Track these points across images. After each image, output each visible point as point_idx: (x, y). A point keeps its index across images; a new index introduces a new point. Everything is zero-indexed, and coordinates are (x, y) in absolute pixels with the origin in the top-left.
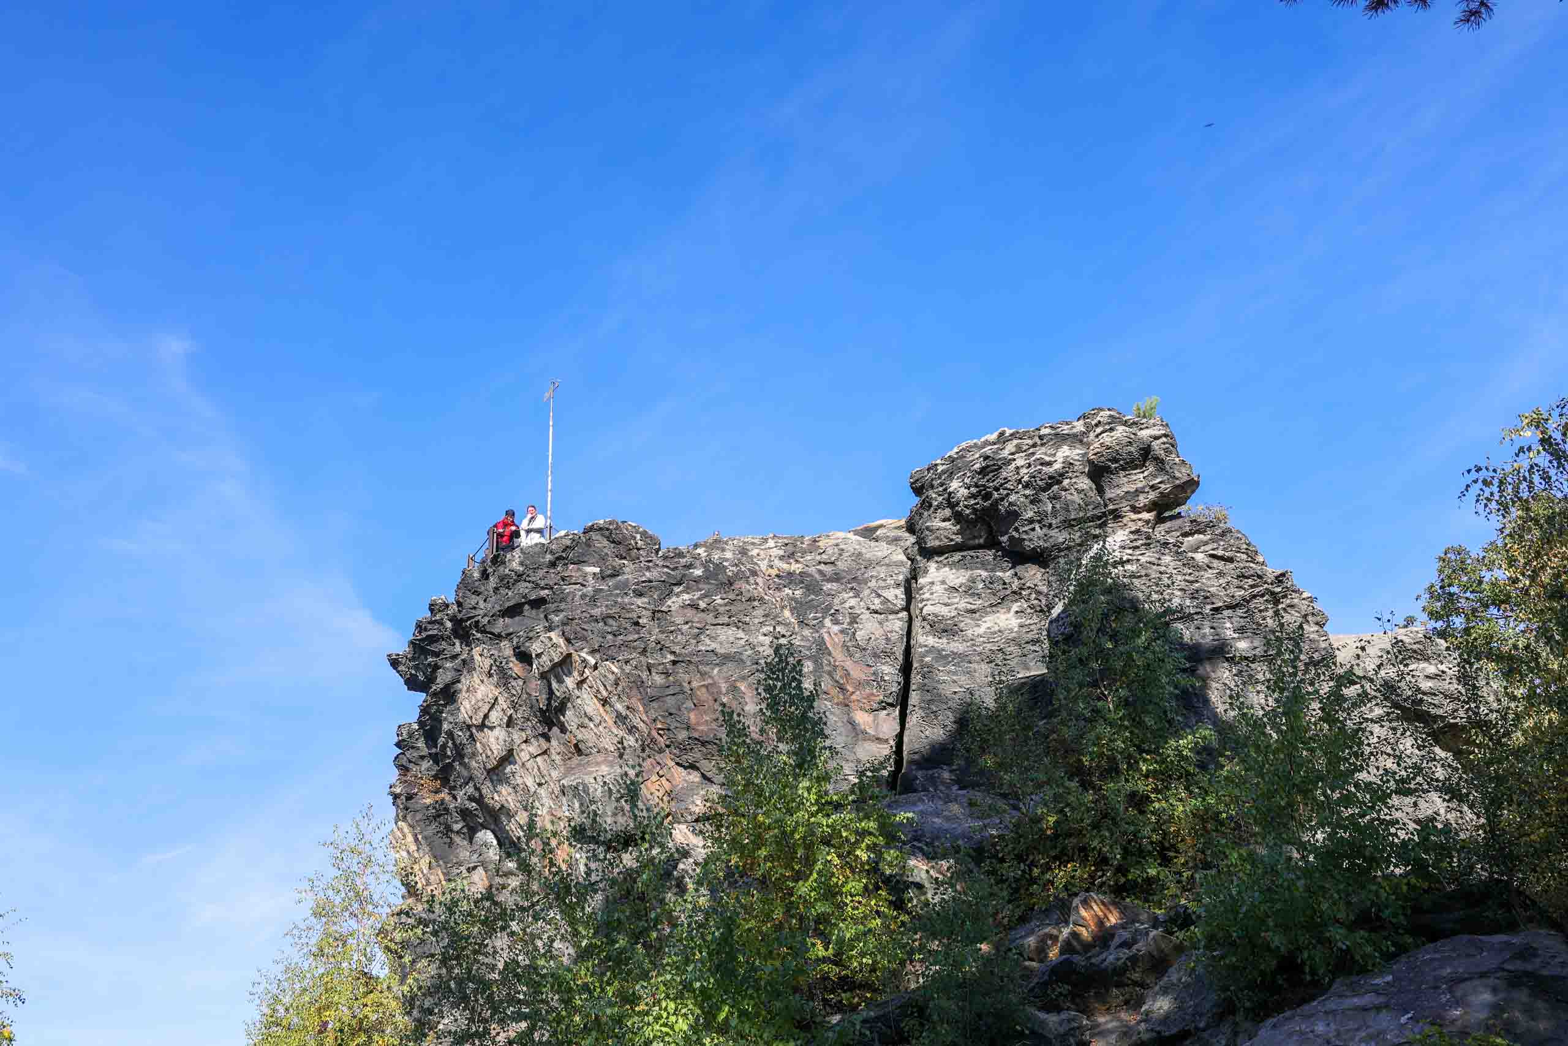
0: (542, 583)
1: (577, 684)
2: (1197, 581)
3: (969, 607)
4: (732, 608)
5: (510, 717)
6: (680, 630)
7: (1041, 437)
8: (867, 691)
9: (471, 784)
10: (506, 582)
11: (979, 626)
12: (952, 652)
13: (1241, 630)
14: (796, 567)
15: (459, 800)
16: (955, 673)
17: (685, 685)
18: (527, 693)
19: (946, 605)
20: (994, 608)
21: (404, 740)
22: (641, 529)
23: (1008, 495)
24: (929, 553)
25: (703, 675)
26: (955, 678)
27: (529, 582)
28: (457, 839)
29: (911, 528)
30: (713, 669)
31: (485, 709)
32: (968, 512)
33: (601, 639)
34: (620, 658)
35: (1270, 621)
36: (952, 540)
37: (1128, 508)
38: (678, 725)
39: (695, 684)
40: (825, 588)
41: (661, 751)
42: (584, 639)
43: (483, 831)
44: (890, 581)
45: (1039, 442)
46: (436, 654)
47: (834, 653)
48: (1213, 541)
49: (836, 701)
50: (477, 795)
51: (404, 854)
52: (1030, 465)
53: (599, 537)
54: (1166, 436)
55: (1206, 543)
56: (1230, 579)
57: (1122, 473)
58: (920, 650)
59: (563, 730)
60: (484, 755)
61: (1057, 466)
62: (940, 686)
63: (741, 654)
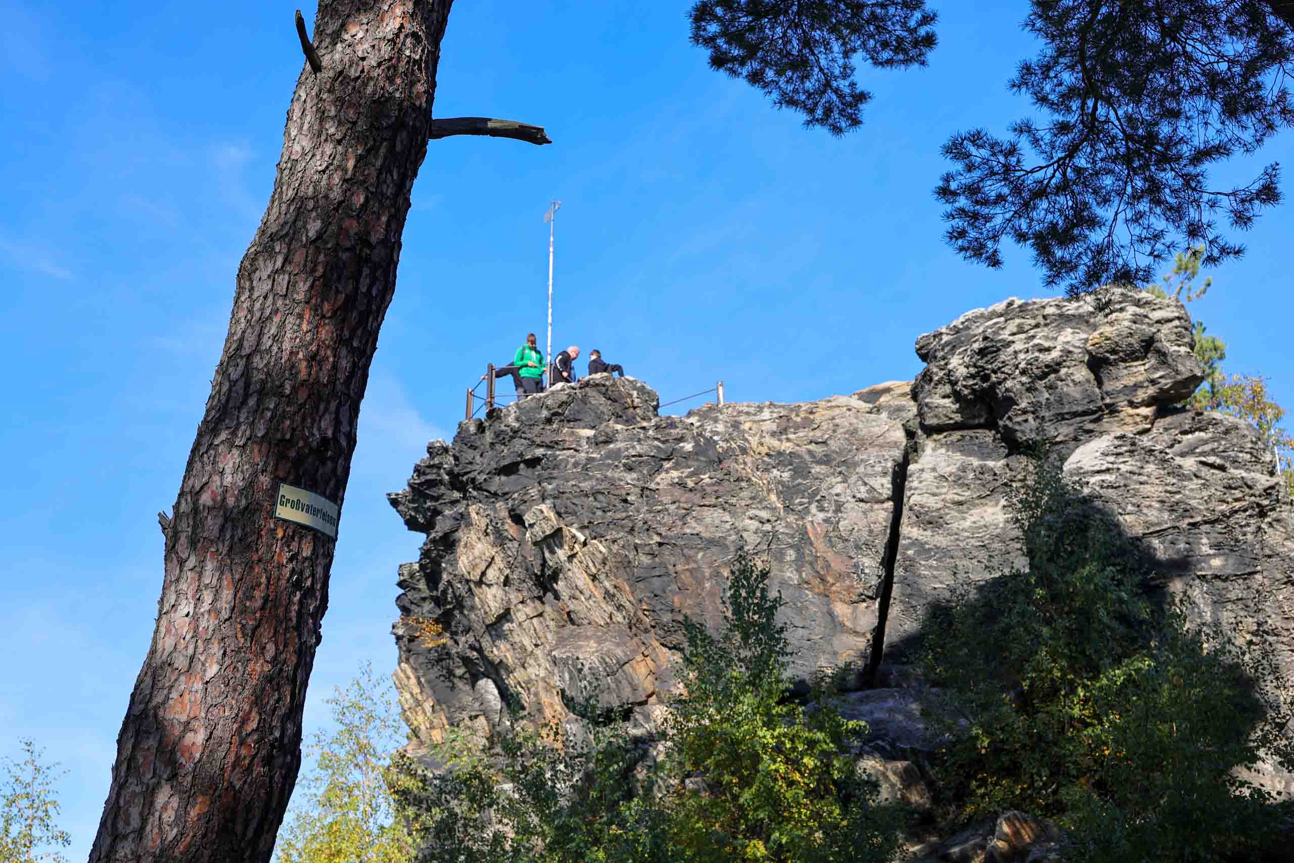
0: (538, 441)
1: (568, 557)
2: (1179, 492)
3: (957, 498)
4: (721, 489)
5: (507, 577)
6: (667, 510)
7: (1045, 317)
8: (847, 583)
9: (471, 633)
10: (501, 438)
11: (964, 519)
12: (935, 545)
13: (1218, 546)
14: (787, 447)
15: (461, 646)
16: (937, 569)
17: (670, 567)
18: (523, 556)
19: (934, 495)
20: (983, 501)
21: (405, 581)
22: (639, 385)
23: (1005, 379)
24: (930, 431)
25: (688, 559)
26: (935, 573)
27: (525, 439)
28: (460, 684)
29: (915, 395)
30: (698, 553)
31: (483, 566)
32: (966, 392)
33: (590, 515)
34: (608, 537)
35: (1250, 537)
36: (951, 419)
37: (1126, 403)
38: (663, 607)
39: (679, 567)
40: (813, 471)
41: (646, 631)
42: (574, 513)
43: (485, 680)
44: (878, 468)
45: (1042, 322)
46: (436, 499)
47: (816, 544)
48: (1213, 439)
49: (817, 590)
50: (477, 645)
51: (408, 696)
52: (1027, 351)
53: (594, 394)
54: (1179, 318)
55: (1206, 442)
56: (1213, 491)
57: (1122, 365)
58: (904, 542)
59: (557, 597)
60: (482, 611)
61: (1055, 354)
62: (920, 581)
63: (725, 538)
